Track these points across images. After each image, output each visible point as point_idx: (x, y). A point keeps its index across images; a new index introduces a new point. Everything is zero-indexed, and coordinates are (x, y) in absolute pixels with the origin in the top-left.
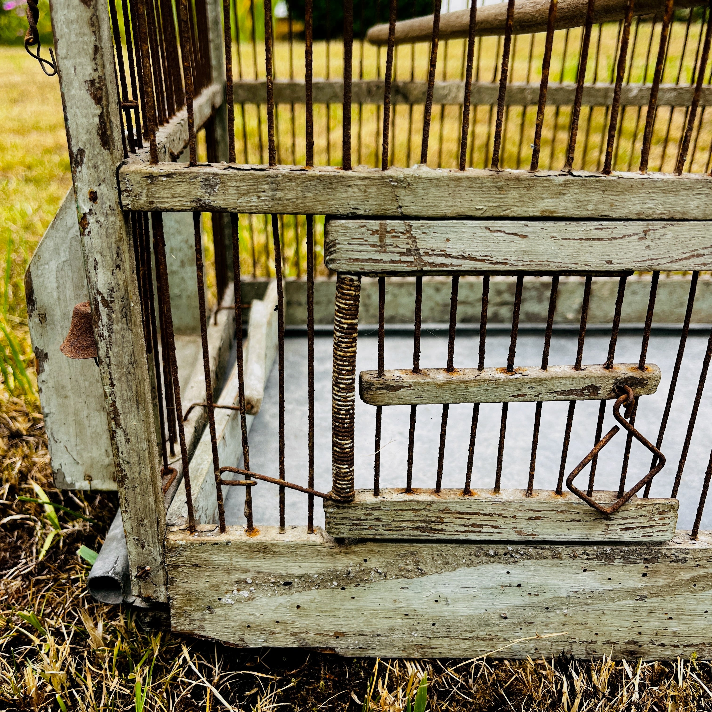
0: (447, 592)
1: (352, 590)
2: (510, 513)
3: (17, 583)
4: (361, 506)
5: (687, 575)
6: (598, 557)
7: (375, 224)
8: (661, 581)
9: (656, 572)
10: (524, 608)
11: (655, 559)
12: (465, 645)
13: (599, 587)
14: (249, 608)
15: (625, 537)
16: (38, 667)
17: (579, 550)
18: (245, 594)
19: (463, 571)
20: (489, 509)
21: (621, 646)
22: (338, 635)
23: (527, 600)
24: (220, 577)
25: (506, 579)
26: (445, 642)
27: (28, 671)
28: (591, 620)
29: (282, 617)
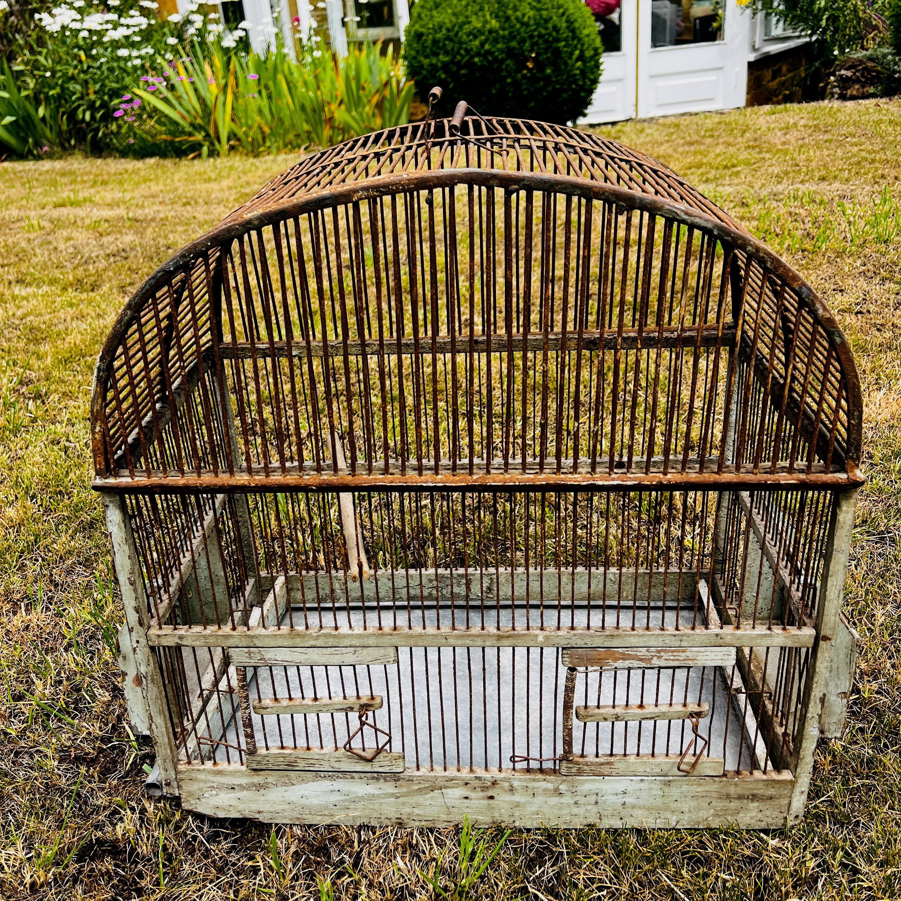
0: (306, 793)
1: (262, 791)
2: (327, 758)
3: (115, 782)
4: (259, 755)
5: (416, 787)
6: (373, 778)
7: (246, 650)
8: (404, 790)
9: (401, 786)
10: (344, 801)
11: (399, 780)
12: (319, 818)
13: (377, 792)
14: (216, 799)
15: (381, 770)
16: (123, 825)
17: (363, 775)
18: (214, 792)
19: (311, 783)
20: (317, 757)
21: (394, 820)
22: (259, 812)
23: (344, 798)
24: (202, 785)
25: (332, 788)
26: (310, 817)
27: (118, 827)
28: (376, 807)
29: (232, 803)
